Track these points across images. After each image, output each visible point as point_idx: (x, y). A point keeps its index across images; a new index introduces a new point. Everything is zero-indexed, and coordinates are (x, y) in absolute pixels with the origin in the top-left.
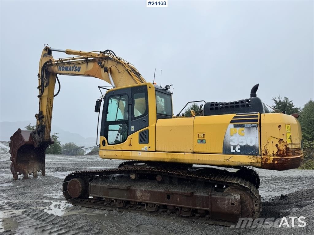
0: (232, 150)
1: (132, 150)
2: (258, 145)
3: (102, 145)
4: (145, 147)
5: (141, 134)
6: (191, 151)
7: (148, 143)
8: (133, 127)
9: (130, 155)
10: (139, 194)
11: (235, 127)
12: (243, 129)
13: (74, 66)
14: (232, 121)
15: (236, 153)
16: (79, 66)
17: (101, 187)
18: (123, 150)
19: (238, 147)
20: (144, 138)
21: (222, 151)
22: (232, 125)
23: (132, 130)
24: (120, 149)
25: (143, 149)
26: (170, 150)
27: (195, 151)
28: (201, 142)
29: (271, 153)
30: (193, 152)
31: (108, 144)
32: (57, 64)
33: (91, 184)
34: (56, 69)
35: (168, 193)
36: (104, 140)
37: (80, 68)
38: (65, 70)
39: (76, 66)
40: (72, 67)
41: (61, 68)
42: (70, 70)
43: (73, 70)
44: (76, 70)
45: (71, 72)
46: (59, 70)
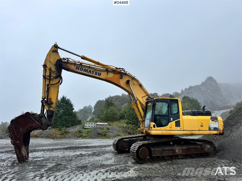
0: (211, 129)
1: (172, 130)
2: (218, 127)
3: (153, 127)
4: (178, 128)
5: (176, 122)
6: (198, 130)
7: (179, 126)
8: (172, 119)
9: (171, 133)
10: (177, 151)
11: (212, 121)
12: (214, 122)
13: (94, 71)
14: (211, 119)
15: (212, 130)
16: (100, 72)
17: (158, 150)
18: (166, 130)
19: (213, 128)
20: (178, 124)
21: (208, 130)
22: (211, 120)
23: (172, 120)
24: (165, 130)
25: (178, 130)
26: (190, 130)
27: (200, 130)
28: (202, 126)
29: (221, 130)
30: (199, 130)
31: (157, 127)
32: (75, 64)
33: (152, 149)
34: (73, 67)
35: (188, 148)
36: (154, 125)
37: (101, 73)
38: (84, 71)
39: (96, 71)
40: (92, 71)
41: (79, 69)
42: (90, 73)
43: (93, 73)
44: (96, 74)
45: (91, 74)
46: (76, 69)
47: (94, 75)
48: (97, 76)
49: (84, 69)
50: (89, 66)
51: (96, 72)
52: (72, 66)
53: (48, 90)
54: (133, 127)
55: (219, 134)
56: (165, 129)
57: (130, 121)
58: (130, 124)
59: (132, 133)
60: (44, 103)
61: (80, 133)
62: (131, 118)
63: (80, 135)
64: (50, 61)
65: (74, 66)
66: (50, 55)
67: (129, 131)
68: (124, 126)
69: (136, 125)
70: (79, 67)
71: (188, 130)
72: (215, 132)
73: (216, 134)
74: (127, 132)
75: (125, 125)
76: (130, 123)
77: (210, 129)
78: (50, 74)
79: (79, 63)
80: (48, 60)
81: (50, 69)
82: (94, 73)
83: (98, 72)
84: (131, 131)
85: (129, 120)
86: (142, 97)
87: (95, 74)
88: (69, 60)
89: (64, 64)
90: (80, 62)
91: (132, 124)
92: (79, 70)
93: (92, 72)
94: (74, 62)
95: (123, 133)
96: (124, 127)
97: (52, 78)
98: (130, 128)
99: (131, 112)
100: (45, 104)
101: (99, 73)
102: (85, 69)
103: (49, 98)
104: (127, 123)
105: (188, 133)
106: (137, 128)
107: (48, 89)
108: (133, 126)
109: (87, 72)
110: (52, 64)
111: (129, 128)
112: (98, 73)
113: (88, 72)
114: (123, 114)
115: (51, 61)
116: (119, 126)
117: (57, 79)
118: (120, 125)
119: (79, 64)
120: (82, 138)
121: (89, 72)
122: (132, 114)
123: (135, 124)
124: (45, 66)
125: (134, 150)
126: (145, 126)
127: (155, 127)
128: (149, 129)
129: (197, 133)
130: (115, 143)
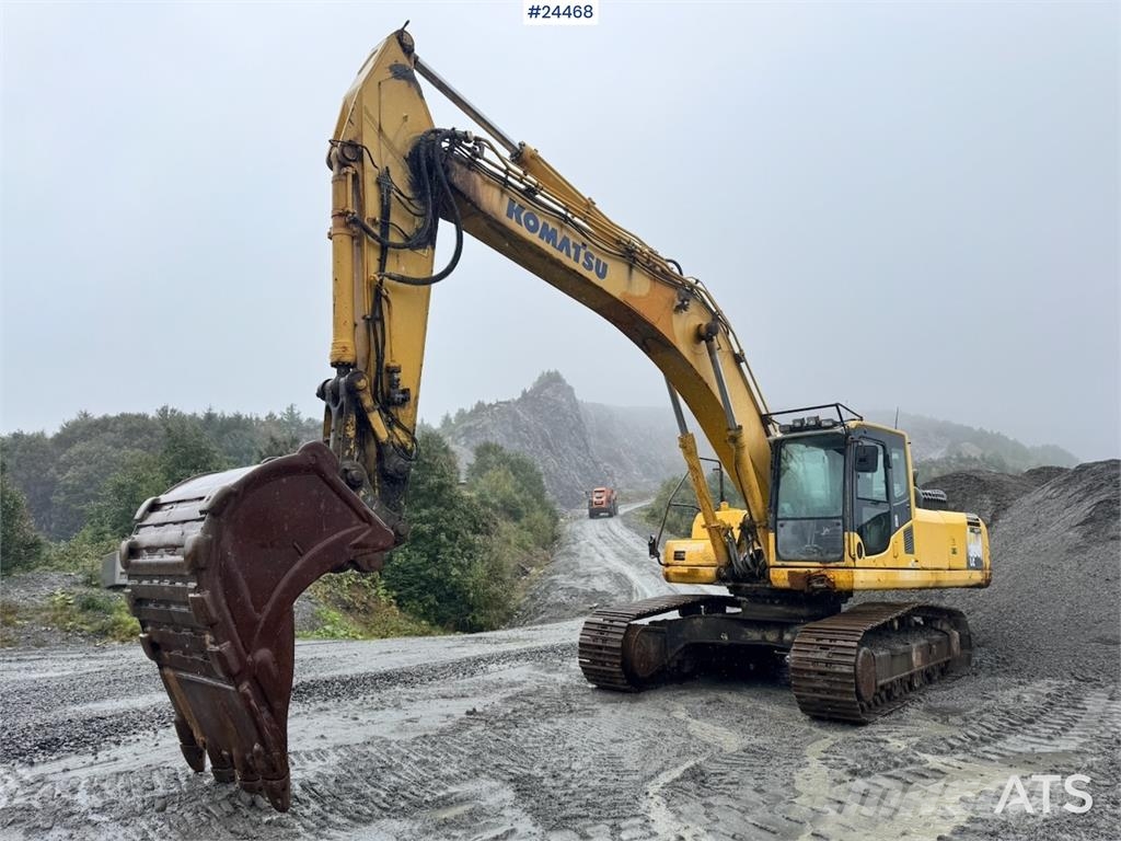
0: (971, 565)
1: (898, 566)
2: (982, 558)
3: (856, 557)
4: (911, 560)
5: (906, 533)
6: (947, 567)
7: (912, 552)
8: (896, 518)
10: (914, 657)
11: (971, 531)
12: (974, 535)
13: (581, 244)
14: (969, 524)
15: (972, 568)
16: (603, 260)
17: (885, 657)
18: (888, 566)
19: (974, 560)
21: (965, 566)
22: (969, 529)
24: (884, 566)
25: (910, 566)
26: (933, 567)
27: (952, 565)
28: (954, 552)
29: (987, 567)
30: (950, 569)
31: (866, 554)
32: (505, 180)
34: (493, 201)
35: (931, 643)
36: (859, 544)
37: (605, 266)
38: (541, 236)
39: (588, 250)
40: (575, 245)
41: (522, 216)
42: (564, 251)
43: (576, 259)
44: (589, 268)
45: (569, 261)
46: (509, 215)
48: (592, 276)
49: (541, 221)
50: (563, 211)
51: (588, 256)
52: (490, 195)
53: (377, 315)
55: (982, 582)
56: (884, 563)
59: (357, 605)
60: (363, 396)
64: (380, 129)
65: (502, 196)
66: (379, 89)
70: (522, 208)
71: (929, 566)
72: (977, 576)
73: (979, 586)
78: (385, 211)
79: (521, 182)
80: (371, 117)
81: (383, 181)
82: (582, 259)
83: (596, 256)
84: (357, 594)
87: (584, 264)
89: (458, 167)
92: (521, 224)
93: (573, 251)
94: (503, 175)
97: (394, 238)
100: (368, 402)
101: (598, 261)
102: (545, 225)
103: (387, 361)
105: (929, 582)
106: (373, 581)
107: (379, 299)
109: (554, 245)
110: (390, 145)
112: (594, 262)
113: (558, 243)
115: (389, 131)
117: (420, 251)
119: (522, 187)
121: (560, 248)
124: (347, 156)
125: (828, 663)
126: (786, 553)
127: (860, 557)
128: (832, 564)
129: (947, 578)
130: (605, 640)
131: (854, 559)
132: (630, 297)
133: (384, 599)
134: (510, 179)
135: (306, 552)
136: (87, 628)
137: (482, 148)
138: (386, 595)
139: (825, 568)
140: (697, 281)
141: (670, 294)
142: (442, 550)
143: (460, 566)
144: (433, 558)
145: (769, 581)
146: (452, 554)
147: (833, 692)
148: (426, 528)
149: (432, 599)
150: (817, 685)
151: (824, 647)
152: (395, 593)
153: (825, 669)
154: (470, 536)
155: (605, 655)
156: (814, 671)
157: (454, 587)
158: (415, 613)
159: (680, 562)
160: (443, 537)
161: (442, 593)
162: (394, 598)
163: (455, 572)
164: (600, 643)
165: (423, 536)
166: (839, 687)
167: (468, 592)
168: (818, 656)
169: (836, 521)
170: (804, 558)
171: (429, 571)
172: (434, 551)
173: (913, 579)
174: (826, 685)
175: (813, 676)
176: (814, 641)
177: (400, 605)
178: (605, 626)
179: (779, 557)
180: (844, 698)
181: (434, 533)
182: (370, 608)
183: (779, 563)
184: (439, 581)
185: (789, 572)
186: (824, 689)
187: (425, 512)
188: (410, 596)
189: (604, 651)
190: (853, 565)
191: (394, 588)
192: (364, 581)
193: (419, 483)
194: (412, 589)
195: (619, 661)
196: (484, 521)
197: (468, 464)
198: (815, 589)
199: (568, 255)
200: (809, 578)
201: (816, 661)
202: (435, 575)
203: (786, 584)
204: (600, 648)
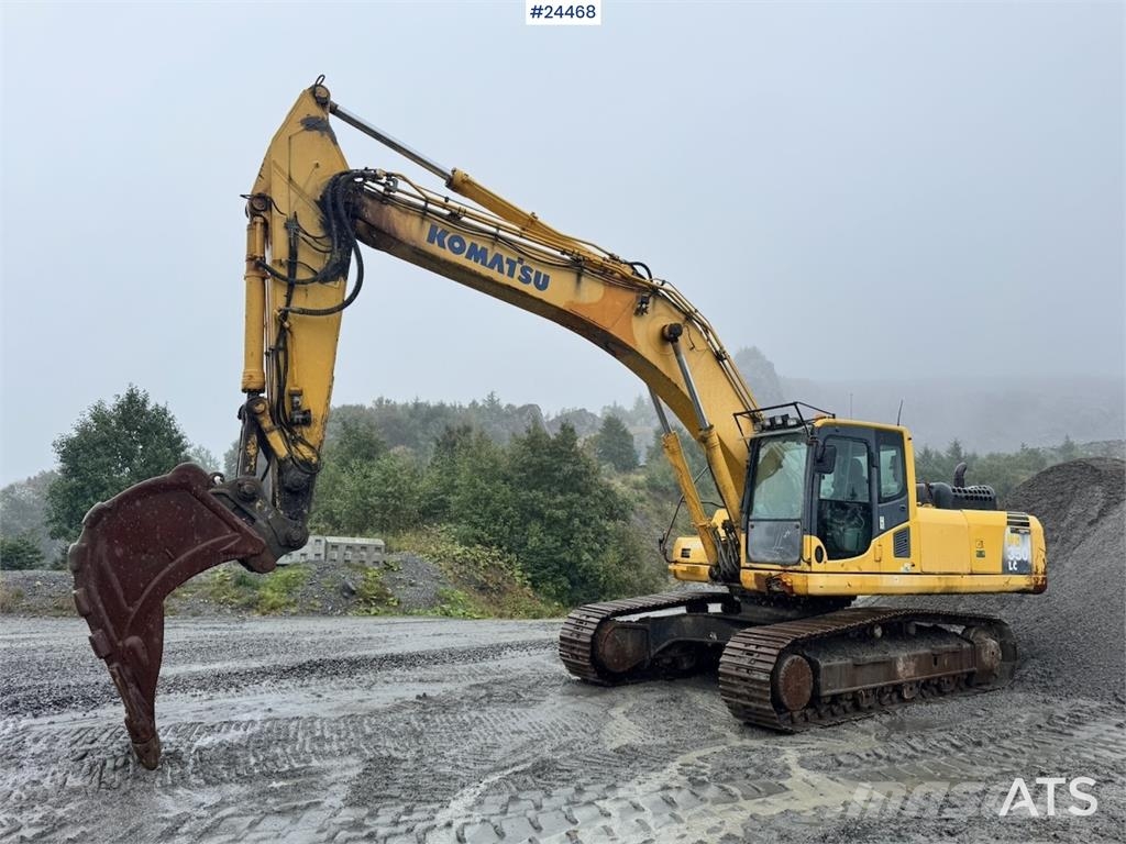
0: (1011, 569)
1: (882, 571)
2: (1030, 562)
3: (814, 559)
4: (904, 564)
5: (897, 536)
6: (969, 571)
7: (908, 555)
8: (882, 520)
9: (879, 584)
10: (900, 667)
11: (1012, 532)
12: (1018, 535)
13: (516, 260)
14: (1009, 523)
15: (1012, 573)
16: (544, 271)
17: (841, 666)
18: (863, 571)
19: (1015, 563)
20: (902, 546)
21: (1000, 570)
22: (1008, 529)
23: (882, 527)
24: (858, 570)
25: (902, 570)
26: (942, 571)
27: (975, 570)
28: (981, 554)
29: (1040, 571)
30: (971, 574)
31: (829, 559)
32: (425, 209)
33: (823, 664)
34: (412, 229)
35: (936, 653)
36: (819, 547)
37: (547, 278)
38: (468, 257)
39: (525, 264)
40: (508, 261)
41: (446, 240)
42: (496, 268)
43: (511, 274)
44: (527, 281)
45: (503, 279)
46: (431, 240)
47: (515, 283)
48: (530, 289)
49: (468, 243)
50: (494, 230)
51: (523, 270)
52: (408, 224)
53: (281, 344)
54: (494, 559)
55: (1032, 588)
56: (859, 568)
57: (478, 532)
58: (479, 546)
59: (491, 585)
61: (249, 589)
62: (481, 516)
63: (245, 599)
64: (290, 179)
65: (422, 223)
66: (290, 144)
67: (480, 577)
68: (458, 555)
69: (505, 548)
70: (445, 233)
71: (937, 571)
72: (1021, 581)
73: (1023, 592)
74: (471, 580)
75: (460, 550)
76: (479, 540)
77: (1005, 570)
78: (293, 253)
79: (444, 207)
80: (280, 170)
81: (292, 225)
82: (518, 272)
83: (535, 268)
84: (490, 575)
85: (476, 525)
86: (735, 415)
87: (519, 278)
88: (399, 187)
89: (369, 202)
90: (450, 203)
91: (488, 544)
92: (444, 247)
93: (506, 267)
94: (423, 203)
95: (461, 589)
96: (458, 558)
97: (302, 274)
98: (482, 564)
99: (483, 489)
101: (538, 274)
102: (474, 246)
103: (289, 387)
104: (465, 542)
105: (935, 587)
106: (510, 563)
107: (284, 333)
108: (496, 553)
109: (484, 263)
110: (301, 193)
111: (476, 563)
112: (533, 276)
113: (489, 261)
114: (435, 495)
115: (299, 179)
116: (435, 556)
117: (331, 284)
118: (438, 549)
119: (446, 212)
120: (264, 614)
121: (491, 266)
122: (488, 499)
123: (500, 546)
124: (260, 205)
125: (749, 670)
126: (754, 554)
127: (819, 560)
128: (790, 568)
129: (965, 583)
130: (578, 635)
131: (809, 563)
132: (578, 305)
133: (518, 580)
134: (430, 206)
135: (176, 558)
136: (236, 601)
137: (395, 182)
138: (521, 577)
139: (785, 571)
140: (664, 282)
141: (629, 298)
142: (576, 535)
143: (590, 550)
144: (567, 542)
145: (739, 582)
146: (585, 539)
147: (751, 699)
148: (560, 513)
149: (566, 583)
150: (739, 691)
151: (750, 653)
152: (529, 575)
153: (747, 675)
154: (603, 522)
155: (579, 650)
156: (737, 676)
157: (585, 571)
158: (548, 594)
159: (686, 560)
160: (576, 521)
161: (576, 576)
162: (528, 579)
163: (586, 556)
164: (574, 638)
165: (556, 521)
166: (756, 695)
167: (600, 577)
168: (741, 662)
169: (795, 523)
170: (769, 560)
171: (562, 555)
172: (569, 536)
173: (908, 584)
174: (746, 691)
175: (735, 682)
176: (742, 646)
177: (535, 587)
178: (581, 621)
179: (749, 559)
180: (761, 706)
181: (569, 519)
182: (505, 588)
183: (748, 565)
184: (572, 565)
185: (756, 574)
186: (745, 695)
187: (560, 498)
188: (544, 579)
189: (578, 646)
190: (808, 570)
191: (528, 570)
192: (501, 563)
193: (556, 469)
194: (545, 571)
195: (588, 655)
196: (621, 507)
197: (648, 447)
198: (776, 593)
199: (501, 270)
200: (770, 580)
201: (738, 667)
202: (568, 559)
203: (754, 586)
204: (575, 642)
